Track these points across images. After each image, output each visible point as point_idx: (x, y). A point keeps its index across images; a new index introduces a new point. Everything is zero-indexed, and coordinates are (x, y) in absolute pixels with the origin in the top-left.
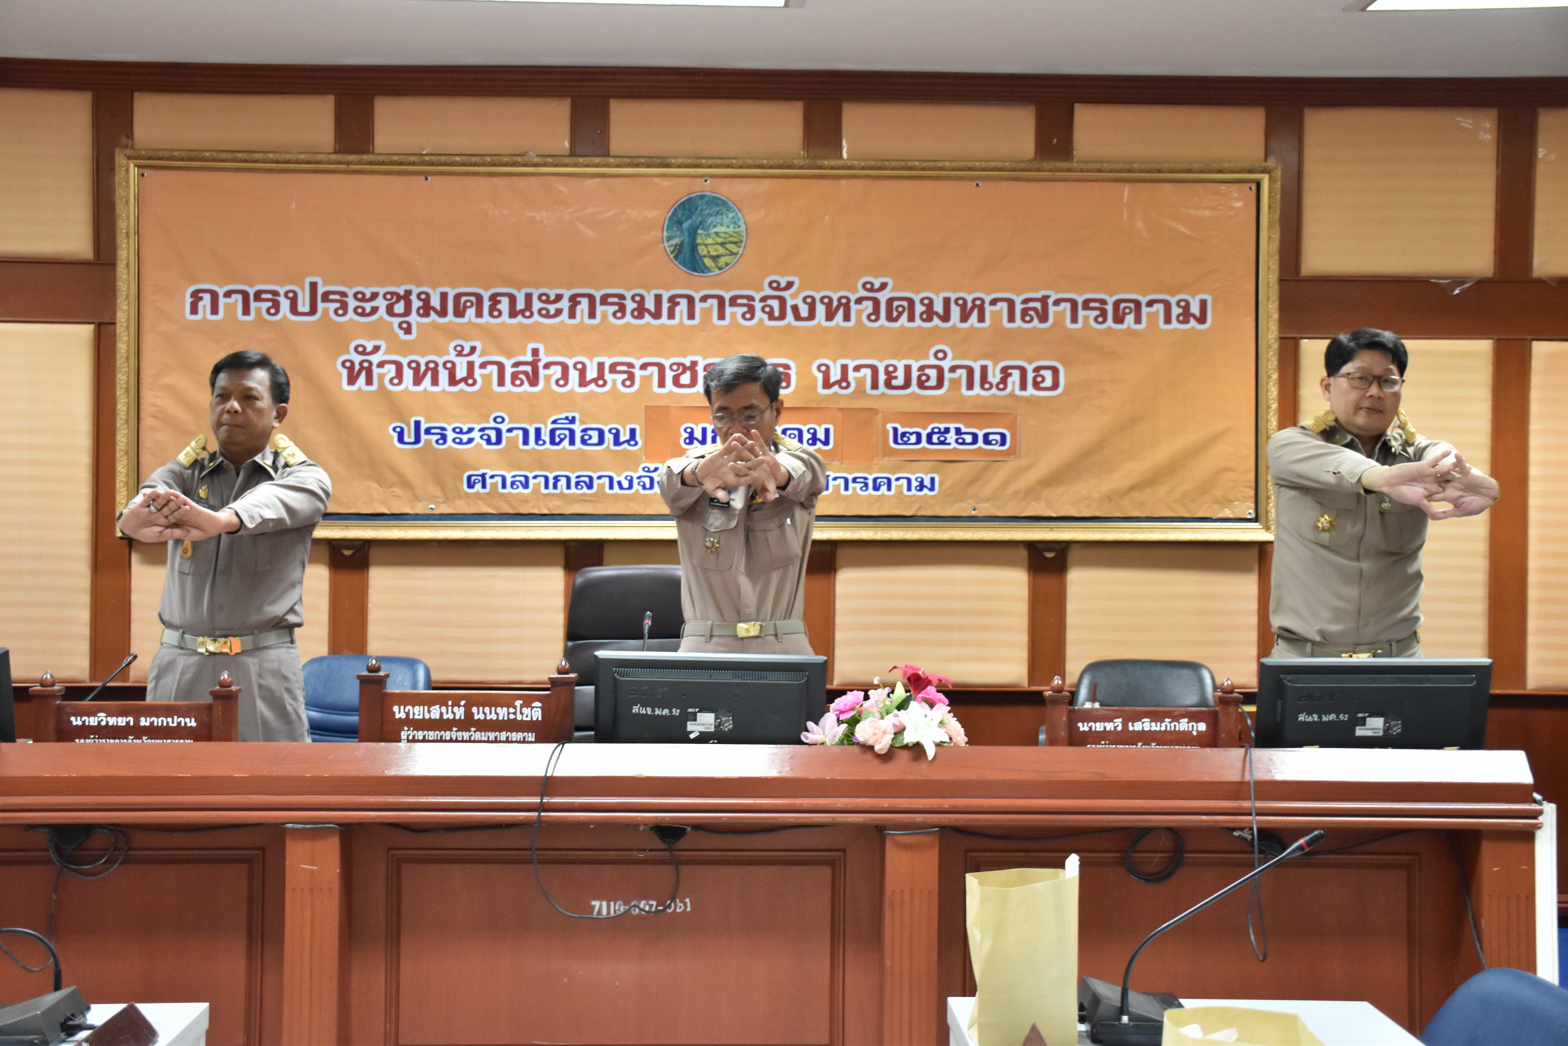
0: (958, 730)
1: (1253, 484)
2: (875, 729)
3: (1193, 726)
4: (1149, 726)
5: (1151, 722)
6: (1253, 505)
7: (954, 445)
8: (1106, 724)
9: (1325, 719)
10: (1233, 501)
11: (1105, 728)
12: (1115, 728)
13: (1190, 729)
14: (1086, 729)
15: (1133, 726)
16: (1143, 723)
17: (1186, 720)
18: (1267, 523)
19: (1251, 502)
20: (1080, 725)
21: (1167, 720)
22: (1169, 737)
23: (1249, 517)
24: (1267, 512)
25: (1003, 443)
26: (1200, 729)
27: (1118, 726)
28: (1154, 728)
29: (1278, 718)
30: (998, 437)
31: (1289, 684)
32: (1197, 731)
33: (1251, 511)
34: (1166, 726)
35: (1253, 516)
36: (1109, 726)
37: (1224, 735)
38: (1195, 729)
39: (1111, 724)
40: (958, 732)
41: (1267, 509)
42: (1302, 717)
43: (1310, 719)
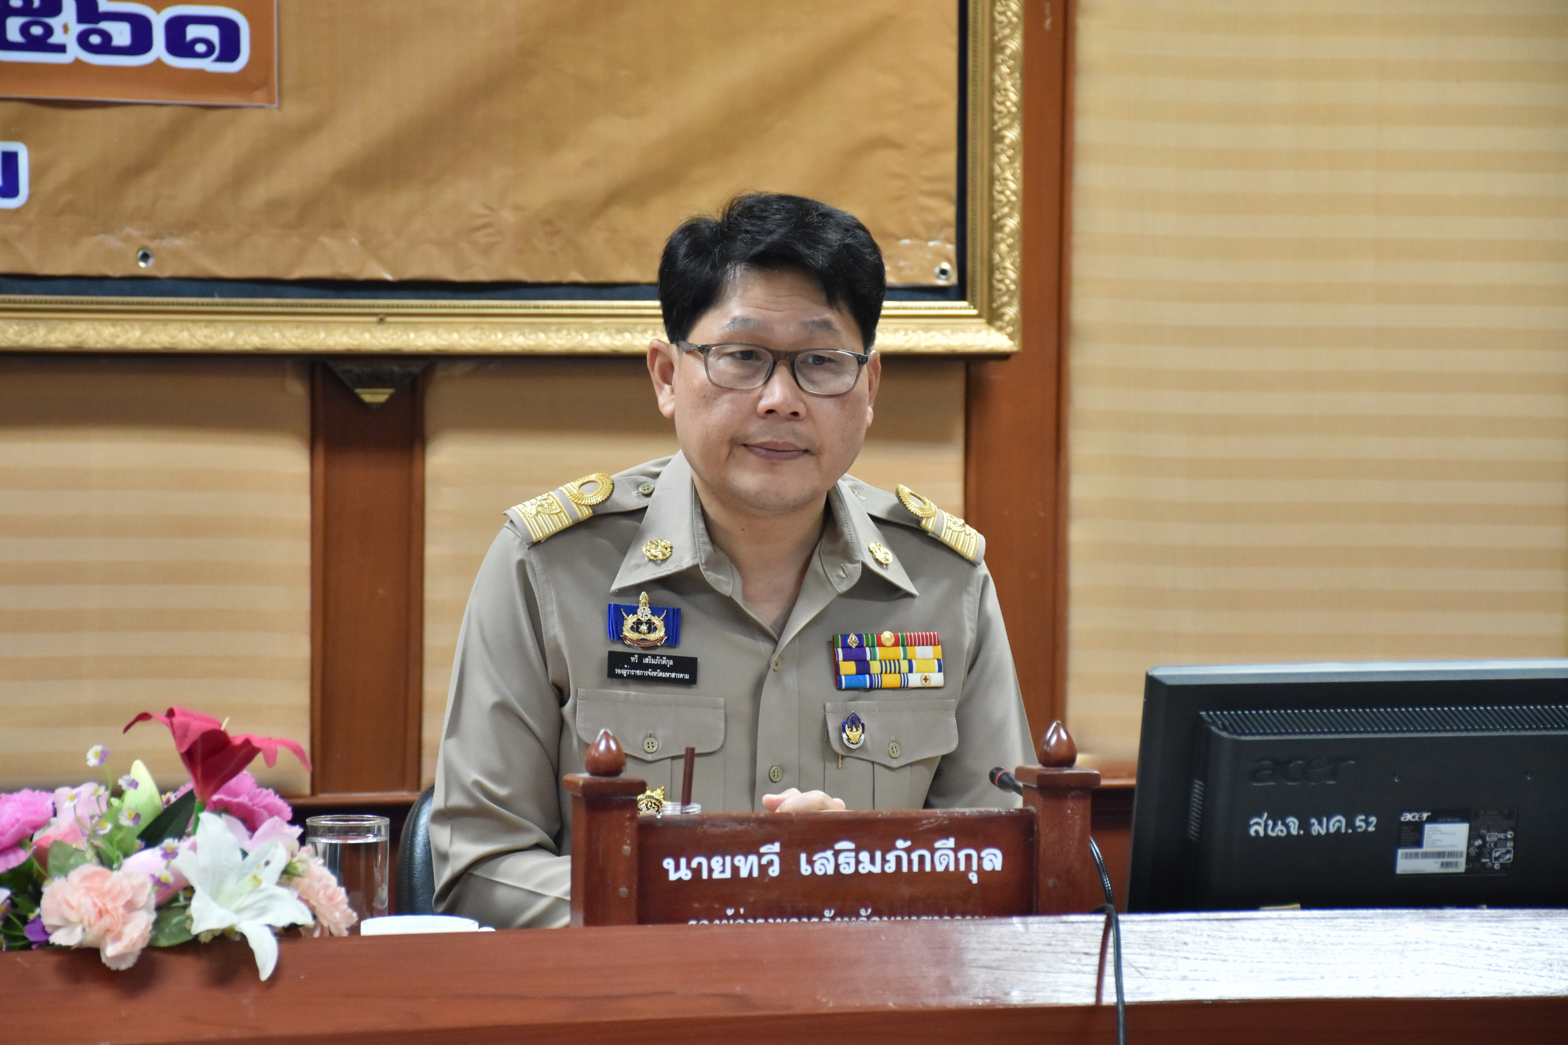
0: (330, 891)
1: (951, 187)
2: (102, 895)
3: (968, 857)
4: (853, 862)
5: (857, 851)
6: (951, 248)
7: (75, 52)
8: (739, 860)
9: (1316, 829)
10: (899, 238)
11: (735, 869)
12: (763, 869)
13: (962, 868)
14: (685, 874)
15: (810, 862)
16: (837, 854)
17: (951, 842)
18: (991, 300)
19: (947, 240)
20: (668, 863)
21: (901, 844)
22: (906, 891)
23: (941, 282)
24: (992, 268)
25: (230, 52)
26: (987, 866)
27: (771, 863)
28: (866, 867)
29: (1193, 828)
30: (212, 33)
31: (1224, 734)
32: (981, 871)
33: (946, 266)
34: (899, 859)
35: (953, 280)
36: (747, 865)
37: (1051, 882)
38: (975, 867)
39: (753, 859)
40: (331, 899)
41: (991, 259)
42: (1258, 827)
43: (1279, 830)
